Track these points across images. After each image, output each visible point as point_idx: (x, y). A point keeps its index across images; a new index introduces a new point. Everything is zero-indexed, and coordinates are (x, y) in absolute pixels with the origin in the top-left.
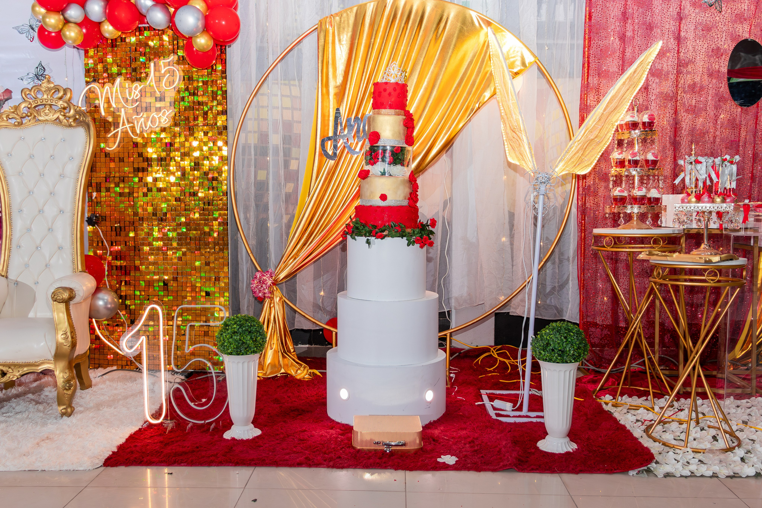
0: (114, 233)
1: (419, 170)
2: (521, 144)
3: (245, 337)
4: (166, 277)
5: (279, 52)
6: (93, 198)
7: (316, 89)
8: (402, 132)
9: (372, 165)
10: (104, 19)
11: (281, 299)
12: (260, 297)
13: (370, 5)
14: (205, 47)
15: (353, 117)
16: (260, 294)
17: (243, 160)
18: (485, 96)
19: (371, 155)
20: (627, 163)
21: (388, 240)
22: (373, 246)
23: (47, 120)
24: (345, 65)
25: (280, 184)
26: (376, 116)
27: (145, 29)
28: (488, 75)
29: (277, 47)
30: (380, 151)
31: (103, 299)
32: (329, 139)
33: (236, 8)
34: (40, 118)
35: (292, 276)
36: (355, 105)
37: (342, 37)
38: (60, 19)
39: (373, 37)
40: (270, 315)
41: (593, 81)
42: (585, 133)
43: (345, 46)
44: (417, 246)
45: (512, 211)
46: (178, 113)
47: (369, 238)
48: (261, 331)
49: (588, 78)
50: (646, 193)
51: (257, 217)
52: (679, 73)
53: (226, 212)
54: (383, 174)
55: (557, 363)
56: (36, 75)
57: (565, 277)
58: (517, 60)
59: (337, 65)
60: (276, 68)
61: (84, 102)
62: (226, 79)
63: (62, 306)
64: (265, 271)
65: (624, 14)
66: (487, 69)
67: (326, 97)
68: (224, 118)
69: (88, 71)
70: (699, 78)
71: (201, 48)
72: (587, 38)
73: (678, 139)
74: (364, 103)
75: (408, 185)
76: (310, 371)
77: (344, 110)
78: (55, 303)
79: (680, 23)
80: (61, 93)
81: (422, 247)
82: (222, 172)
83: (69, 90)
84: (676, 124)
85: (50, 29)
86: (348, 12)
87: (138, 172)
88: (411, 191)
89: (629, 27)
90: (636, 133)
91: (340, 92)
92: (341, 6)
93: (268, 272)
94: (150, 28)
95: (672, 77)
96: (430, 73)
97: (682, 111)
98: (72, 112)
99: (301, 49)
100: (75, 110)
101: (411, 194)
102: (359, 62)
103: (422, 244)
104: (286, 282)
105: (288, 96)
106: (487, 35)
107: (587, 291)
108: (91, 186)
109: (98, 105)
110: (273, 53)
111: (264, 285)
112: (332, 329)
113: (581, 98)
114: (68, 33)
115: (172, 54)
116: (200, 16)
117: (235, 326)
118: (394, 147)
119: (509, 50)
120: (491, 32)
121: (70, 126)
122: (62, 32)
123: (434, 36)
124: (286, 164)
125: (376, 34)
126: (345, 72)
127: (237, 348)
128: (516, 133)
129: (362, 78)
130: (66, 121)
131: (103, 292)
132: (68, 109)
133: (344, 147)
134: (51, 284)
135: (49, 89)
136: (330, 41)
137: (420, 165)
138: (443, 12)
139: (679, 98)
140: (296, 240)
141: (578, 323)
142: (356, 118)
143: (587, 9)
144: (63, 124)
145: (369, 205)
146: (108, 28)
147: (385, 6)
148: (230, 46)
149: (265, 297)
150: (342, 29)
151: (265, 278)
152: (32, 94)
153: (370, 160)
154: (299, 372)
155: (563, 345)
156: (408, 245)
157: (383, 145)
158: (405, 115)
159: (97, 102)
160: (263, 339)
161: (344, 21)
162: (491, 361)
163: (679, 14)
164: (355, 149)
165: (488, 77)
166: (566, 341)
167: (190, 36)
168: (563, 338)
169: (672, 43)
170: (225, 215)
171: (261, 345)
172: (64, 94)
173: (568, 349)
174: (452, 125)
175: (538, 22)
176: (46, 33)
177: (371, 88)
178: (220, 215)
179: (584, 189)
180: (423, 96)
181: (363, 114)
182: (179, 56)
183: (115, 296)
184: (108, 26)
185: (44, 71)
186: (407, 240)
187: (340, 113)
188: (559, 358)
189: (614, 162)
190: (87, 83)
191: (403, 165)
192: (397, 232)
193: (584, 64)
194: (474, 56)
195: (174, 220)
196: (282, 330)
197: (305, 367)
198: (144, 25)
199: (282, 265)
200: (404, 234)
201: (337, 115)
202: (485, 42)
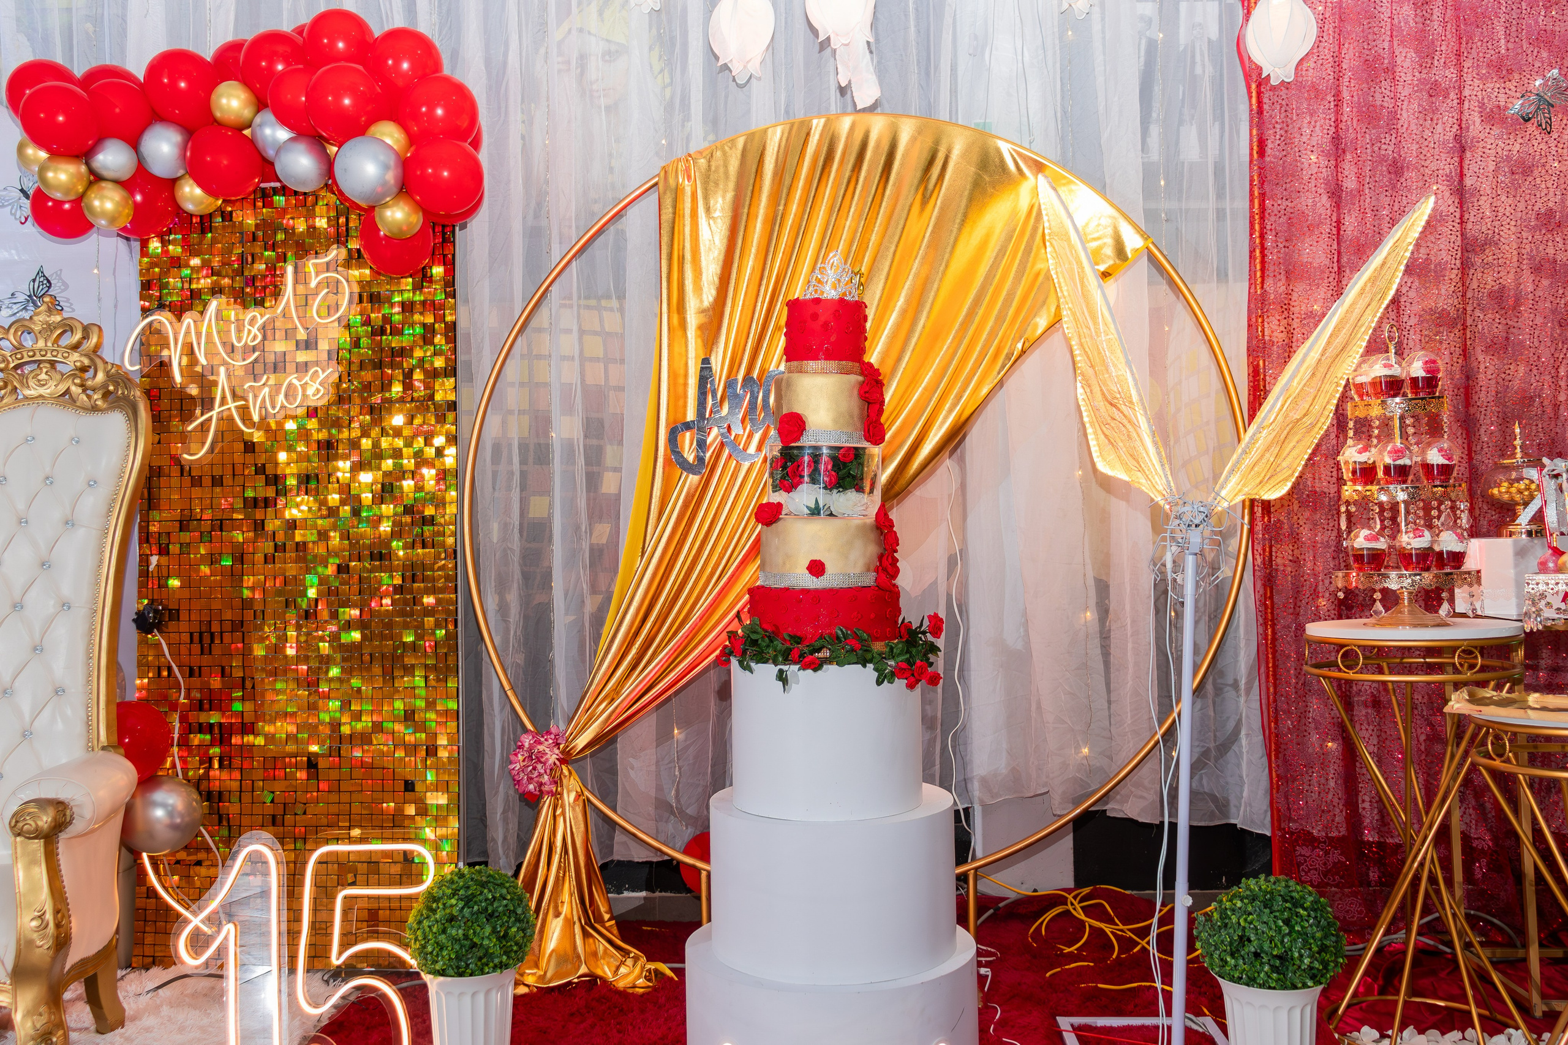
0: (196, 647)
1: (893, 492)
2: (1134, 435)
3: (478, 929)
4: (314, 748)
5: (574, 236)
6: (151, 568)
7: (656, 314)
8: (856, 412)
9: (788, 490)
10: (181, 172)
11: (579, 795)
12: (530, 793)
13: (775, 133)
14: (404, 228)
15: (740, 377)
16: (531, 787)
17: (495, 474)
18: (1036, 326)
19: (784, 468)
20: (1380, 474)
21: (831, 669)
22: (794, 687)
23: (41, 396)
24: (721, 263)
25: (578, 528)
26: (795, 376)
27: (276, 191)
28: (1040, 278)
29: (570, 227)
30: (806, 459)
31: (164, 805)
32: (688, 426)
33: (476, 144)
34: (27, 392)
35: (605, 741)
36: (744, 350)
37: (712, 202)
38: (79, 173)
39: (783, 202)
40: (555, 836)
41: (1275, 287)
42: (1283, 406)
43: (719, 221)
44: (900, 683)
45: (1104, 578)
46: (345, 375)
47: (785, 668)
48: (519, 911)
49: (1262, 283)
50: (1433, 542)
51: (526, 601)
52: (1465, 267)
53: (453, 596)
54: (815, 512)
55: (1270, 988)
56: (30, 296)
57: (1231, 725)
58: (1105, 244)
59: (704, 263)
60: (567, 270)
61: (137, 355)
62: (454, 297)
63: (38, 845)
64: (542, 731)
65: (1336, 140)
66: (1040, 266)
67: (679, 333)
68: (450, 382)
69: (146, 286)
70: (1511, 275)
71: (395, 230)
72: (1256, 193)
73: (1472, 410)
74: (765, 345)
75: (872, 536)
76: (648, 966)
77: (719, 362)
78: (19, 839)
79: (1462, 160)
80: (78, 336)
81: (911, 686)
82: (444, 504)
83: (96, 329)
84: (1468, 378)
85: (58, 196)
86: (727, 148)
87: (255, 507)
88: (880, 551)
89: (1349, 169)
90: (1396, 405)
91: (711, 322)
92: (711, 137)
93: (549, 733)
94: (284, 190)
95: (1453, 276)
96: (911, 277)
97: (1479, 349)
98: (101, 376)
99: (623, 232)
100: (107, 373)
101: (881, 557)
102: (752, 256)
103: (912, 679)
104: (592, 755)
105: (596, 333)
106: (1035, 192)
107: (1285, 761)
108: (148, 541)
109: (166, 360)
110: (561, 239)
111: (539, 766)
112: (700, 864)
113: (1249, 326)
114: (96, 203)
115: (335, 246)
116: (392, 161)
117: (453, 901)
118: (839, 448)
119: (1087, 224)
120: (1047, 186)
121: (94, 409)
122: (85, 200)
123: (919, 196)
124: (593, 480)
125: (788, 194)
126: (721, 279)
127: (458, 958)
128: (1119, 410)
129: (759, 291)
130: (85, 398)
131: (165, 787)
132: (92, 371)
133: (722, 444)
134: (14, 793)
135: (50, 328)
136: (688, 212)
137: (895, 483)
138: (937, 143)
139: (1469, 322)
140: (614, 659)
141: (1269, 834)
142: (748, 378)
143: (1255, 132)
144: (78, 404)
145: (782, 586)
146: (191, 192)
147: (808, 134)
148: (463, 227)
149: (540, 791)
150: (712, 184)
151: (541, 748)
152: (11, 338)
153: (783, 478)
154: (623, 970)
155: (1282, 942)
156: (879, 682)
157: (813, 443)
158: (862, 374)
159: (165, 353)
160: (523, 930)
161: (717, 167)
162: (1068, 927)
163: (1458, 138)
164: (745, 449)
165: (1042, 283)
166: (1289, 934)
167: (371, 204)
168: (1280, 923)
169: (1450, 204)
170: (449, 602)
171: (520, 948)
172: (84, 338)
173: (1296, 955)
174: (964, 391)
175: (1143, 164)
176: (50, 204)
177: (781, 314)
178: (439, 601)
179: (1266, 529)
180: (898, 326)
181: (762, 371)
182: (350, 251)
183: (196, 796)
184: (191, 186)
185: (49, 287)
186: (876, 669)
187: (710, 369)
188: (1275, 976)
189: (1347, 469)
190: (145, 312)
191: (860, 489)
192: (853, 650)
193: (1252, 252)
194: (1009, 238)
195: (334, 615)
196: (583, 871)
197: (636, 959)
198: (273, 184)
199: (580, 717)
200: (869, 656)
201: (706, 373)
202: (1032, 207)
